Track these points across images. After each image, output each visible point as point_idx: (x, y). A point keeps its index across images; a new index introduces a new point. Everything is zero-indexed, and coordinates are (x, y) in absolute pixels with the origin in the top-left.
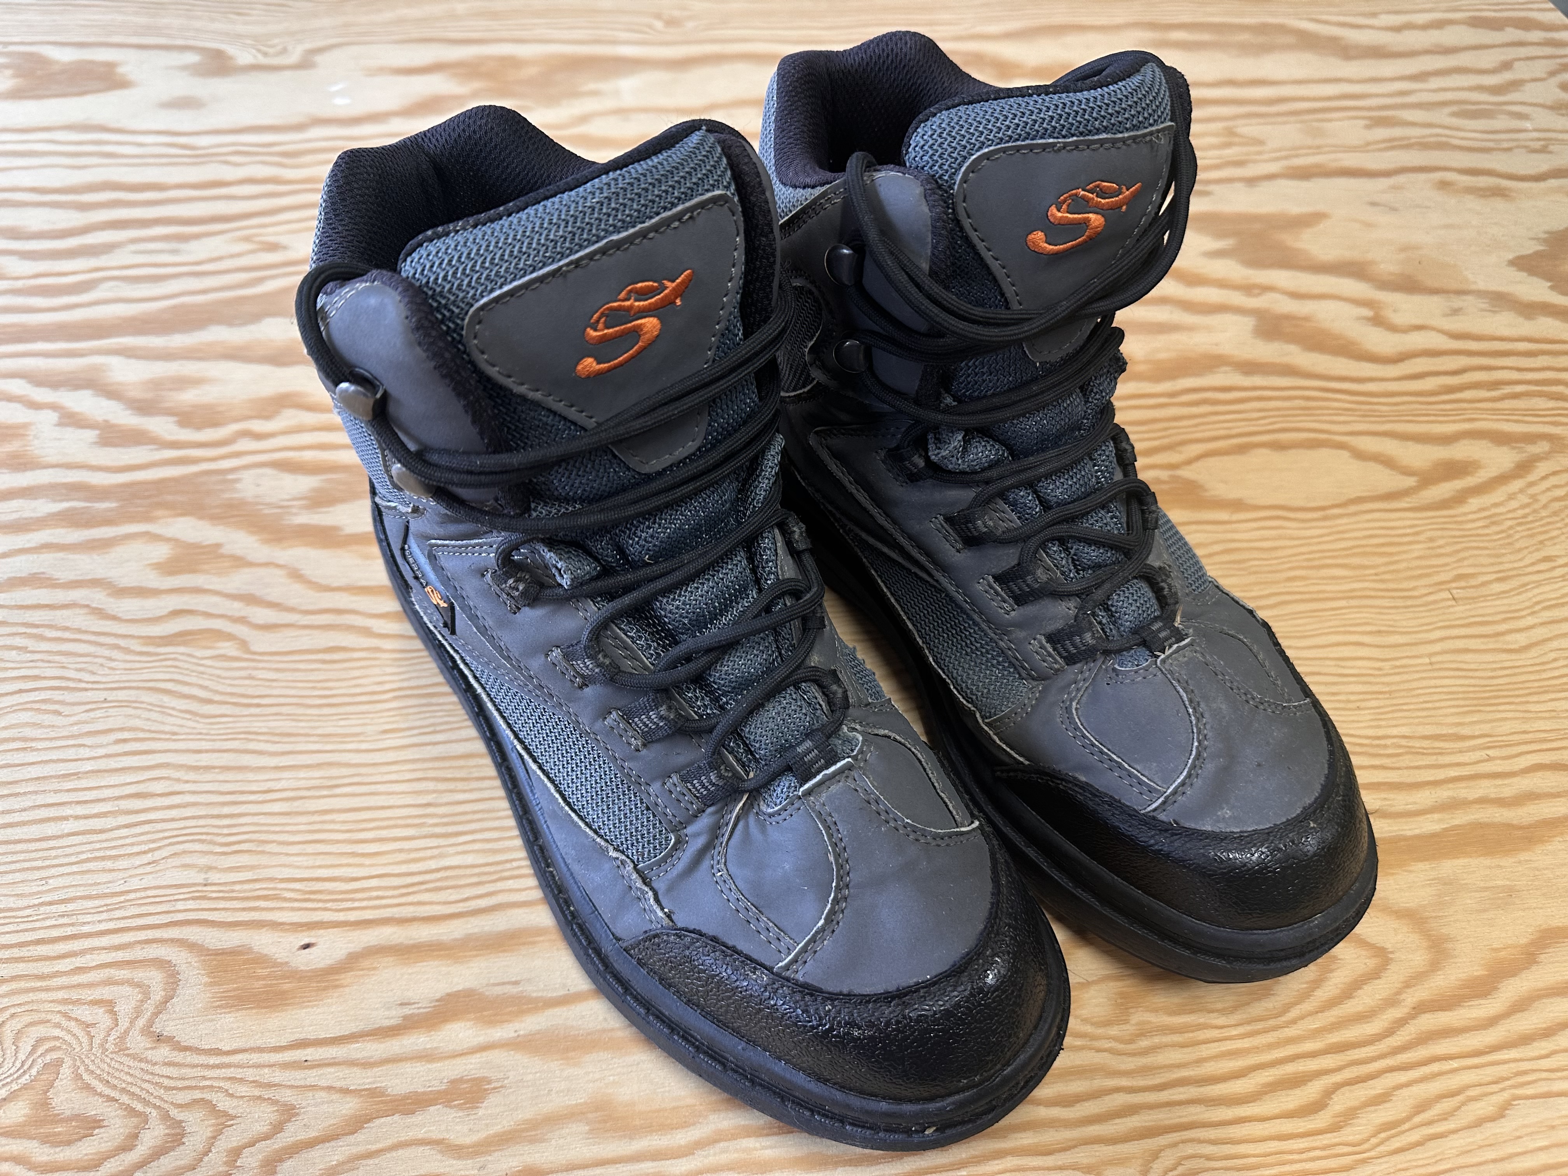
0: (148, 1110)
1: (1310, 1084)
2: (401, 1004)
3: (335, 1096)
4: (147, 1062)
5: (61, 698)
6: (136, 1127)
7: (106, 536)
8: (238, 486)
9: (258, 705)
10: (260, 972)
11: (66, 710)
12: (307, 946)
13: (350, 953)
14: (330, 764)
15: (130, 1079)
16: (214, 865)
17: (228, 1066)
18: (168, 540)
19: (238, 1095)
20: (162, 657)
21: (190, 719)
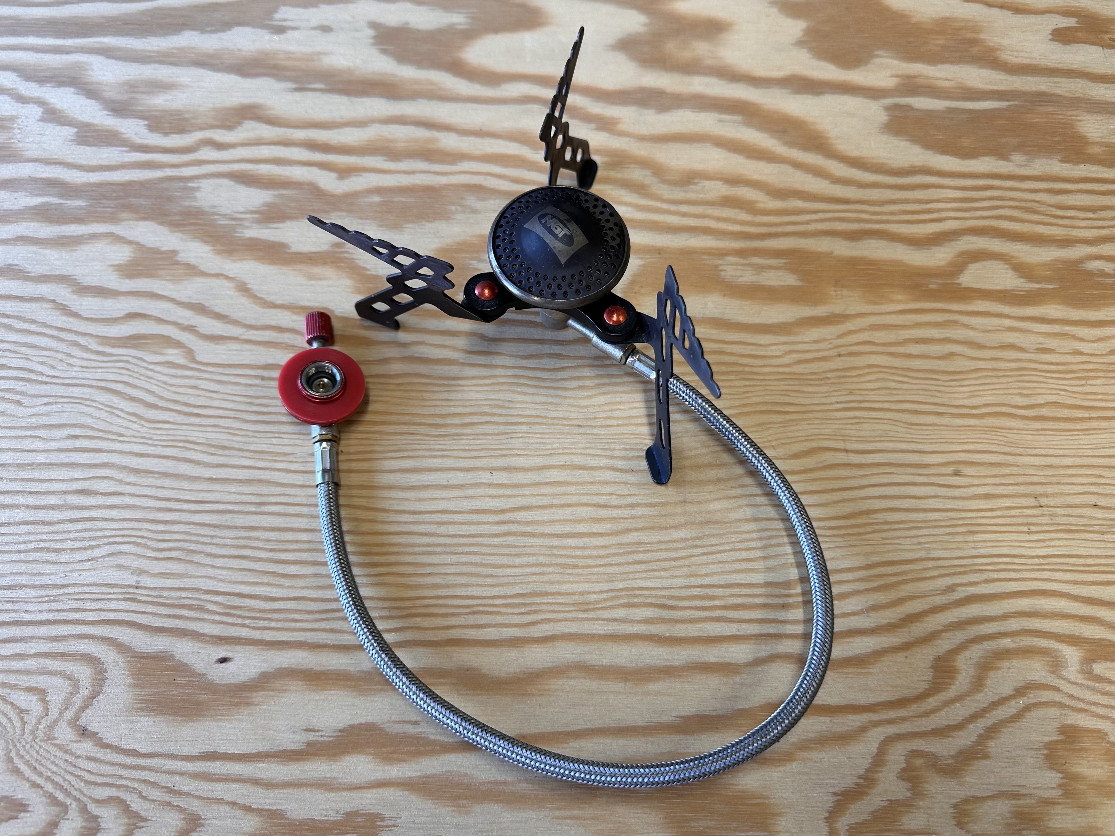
0: (68, 801)
2: (307, 730)
3: (238, 813)
4: (72, 754)
5: (23, 389)
6: (57, 816)
7: (75, 234)
8: (196, 194)
9: (198, 415)
10: (180, 680)
11: (26, 401)
12: (223, 660)
13: (262, 673)
14: (260, 481)
15: (55, 769)
16: (146, 569)
17: (144, 768)
18: (130, 243)
19: (151, 798)
20: (115, 358)
21: (135, 422)
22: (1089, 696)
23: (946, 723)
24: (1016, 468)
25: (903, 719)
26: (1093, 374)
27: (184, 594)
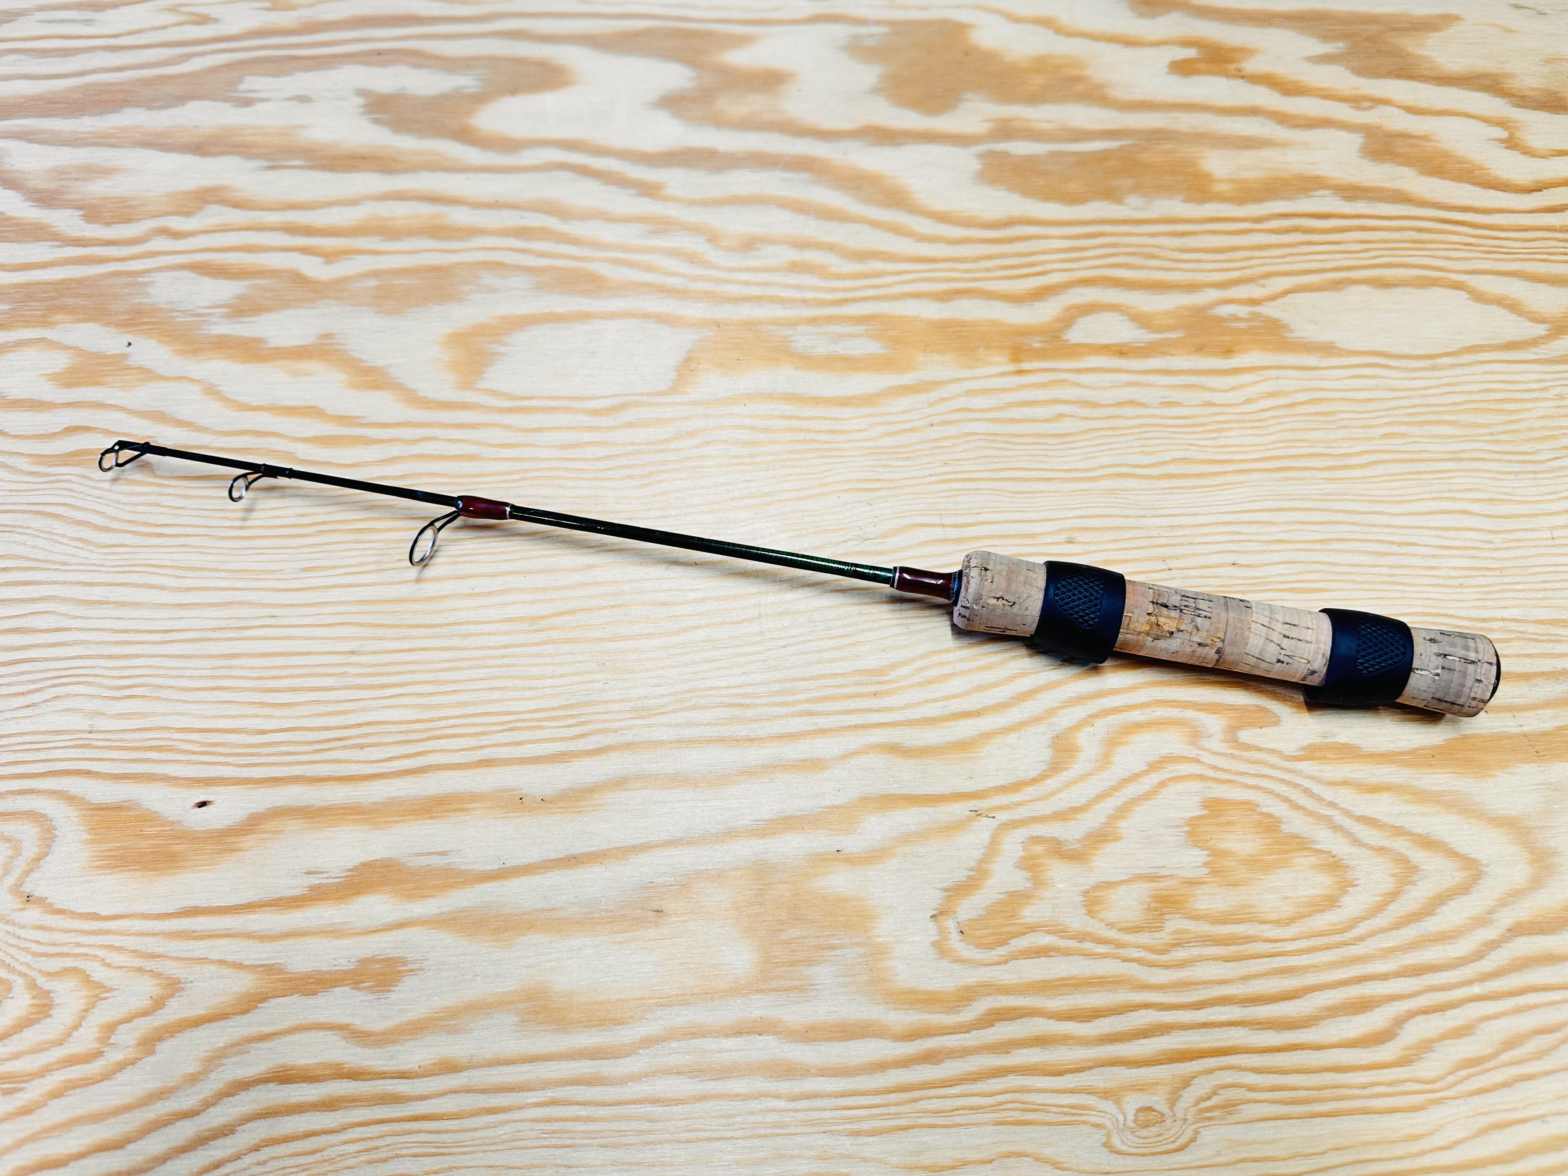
0: (12, 977)
1: (1377, 1010)
2: (309, 873)
3: (227, 971)
4: (14, 924)
8: (151, 290)
9: (162, 536)
10: (149, 830)
12: (203, 804)
13: (251, 814)
14: (241, 603)
16: (100, 710)
17: (108, 932)
18: (67, 348)
19: (116, 965)
20: (54, 478)
21: (82, 548)
22: (1234, 765)
23: (1070, 805)
24: (1140, 531)
25: (1018, 804)
26: (1227, 426)
27: (150, 735)
